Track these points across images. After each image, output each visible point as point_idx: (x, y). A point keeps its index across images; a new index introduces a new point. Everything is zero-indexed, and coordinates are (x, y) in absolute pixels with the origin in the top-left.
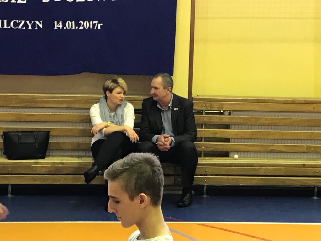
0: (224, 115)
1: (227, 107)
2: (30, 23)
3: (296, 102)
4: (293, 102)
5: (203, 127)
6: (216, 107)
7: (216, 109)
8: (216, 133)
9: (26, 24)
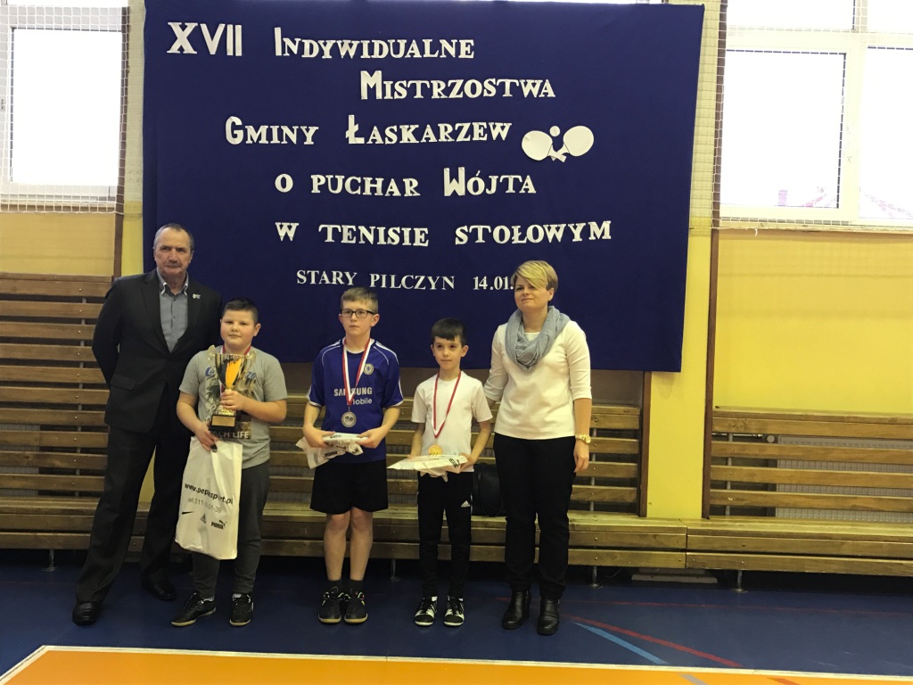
0: (767, 442)
1: (773, 429)
2: (434, 280)
3: (898, 422)
4: (893, 422)
5: (730, 462)
6: (754, 429)
7: (753, 432)
8: (753, 475)
9: (426, 282)
